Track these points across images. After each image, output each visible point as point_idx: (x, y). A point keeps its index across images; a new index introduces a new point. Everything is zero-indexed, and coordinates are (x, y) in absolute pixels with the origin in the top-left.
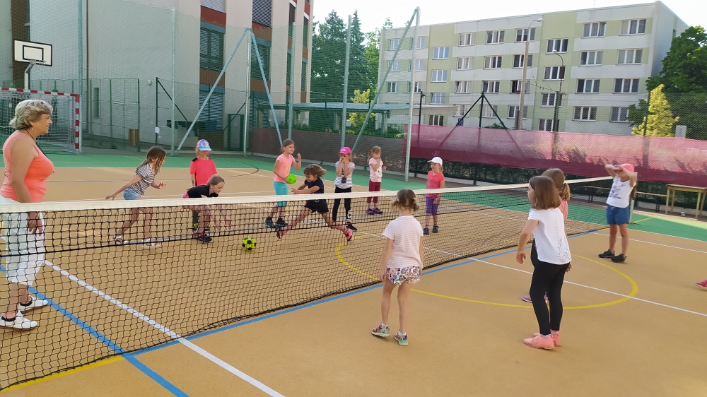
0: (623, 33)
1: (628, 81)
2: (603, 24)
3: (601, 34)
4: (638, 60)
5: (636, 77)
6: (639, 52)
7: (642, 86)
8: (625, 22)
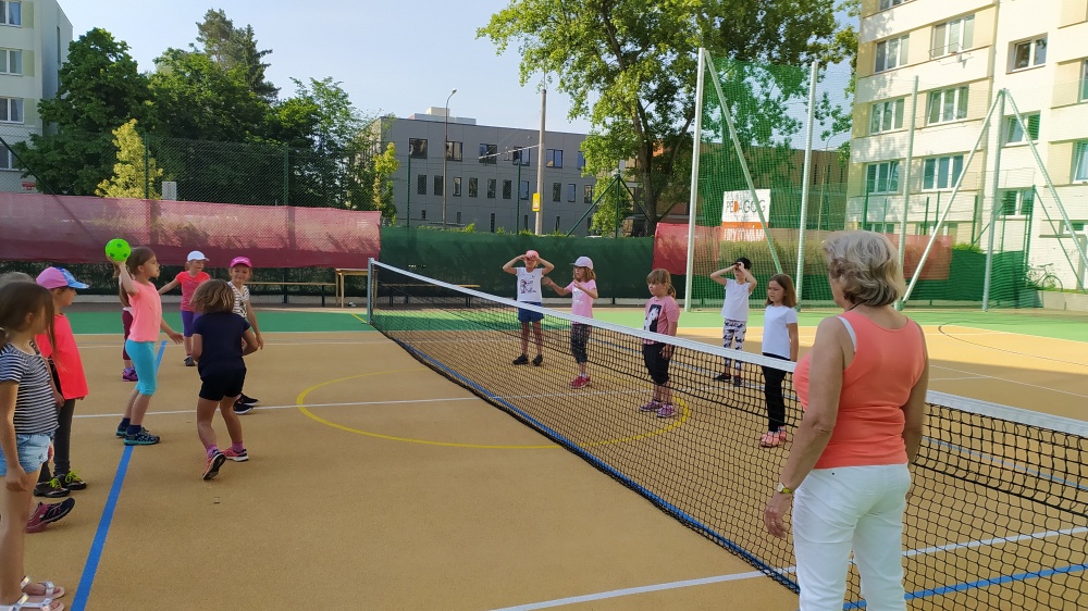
4: (16, 69)
5: (17, 96)
6: (15, 55)
7: (30, 110)
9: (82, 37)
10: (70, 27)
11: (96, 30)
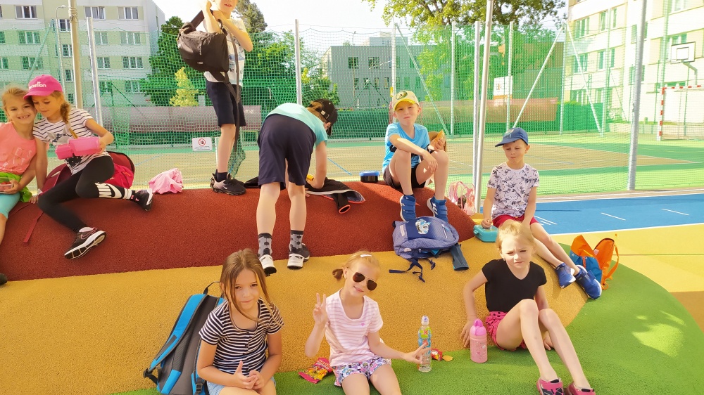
0: (121, 17)
1: (133, 59)
2: (101, 8)
3: (102, 17)
4: (138, 42)
5: (139, 55)
6: (137, 35)
7: (146, 62)
8: (120, 8)
9: (167, 22)
10: (163, 15)
11: (173, 18)
